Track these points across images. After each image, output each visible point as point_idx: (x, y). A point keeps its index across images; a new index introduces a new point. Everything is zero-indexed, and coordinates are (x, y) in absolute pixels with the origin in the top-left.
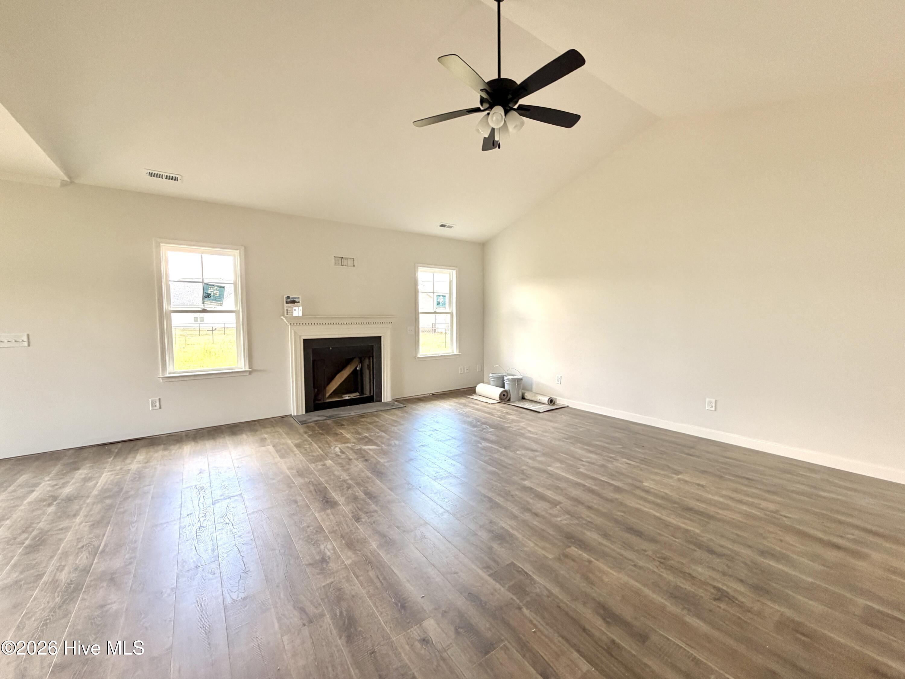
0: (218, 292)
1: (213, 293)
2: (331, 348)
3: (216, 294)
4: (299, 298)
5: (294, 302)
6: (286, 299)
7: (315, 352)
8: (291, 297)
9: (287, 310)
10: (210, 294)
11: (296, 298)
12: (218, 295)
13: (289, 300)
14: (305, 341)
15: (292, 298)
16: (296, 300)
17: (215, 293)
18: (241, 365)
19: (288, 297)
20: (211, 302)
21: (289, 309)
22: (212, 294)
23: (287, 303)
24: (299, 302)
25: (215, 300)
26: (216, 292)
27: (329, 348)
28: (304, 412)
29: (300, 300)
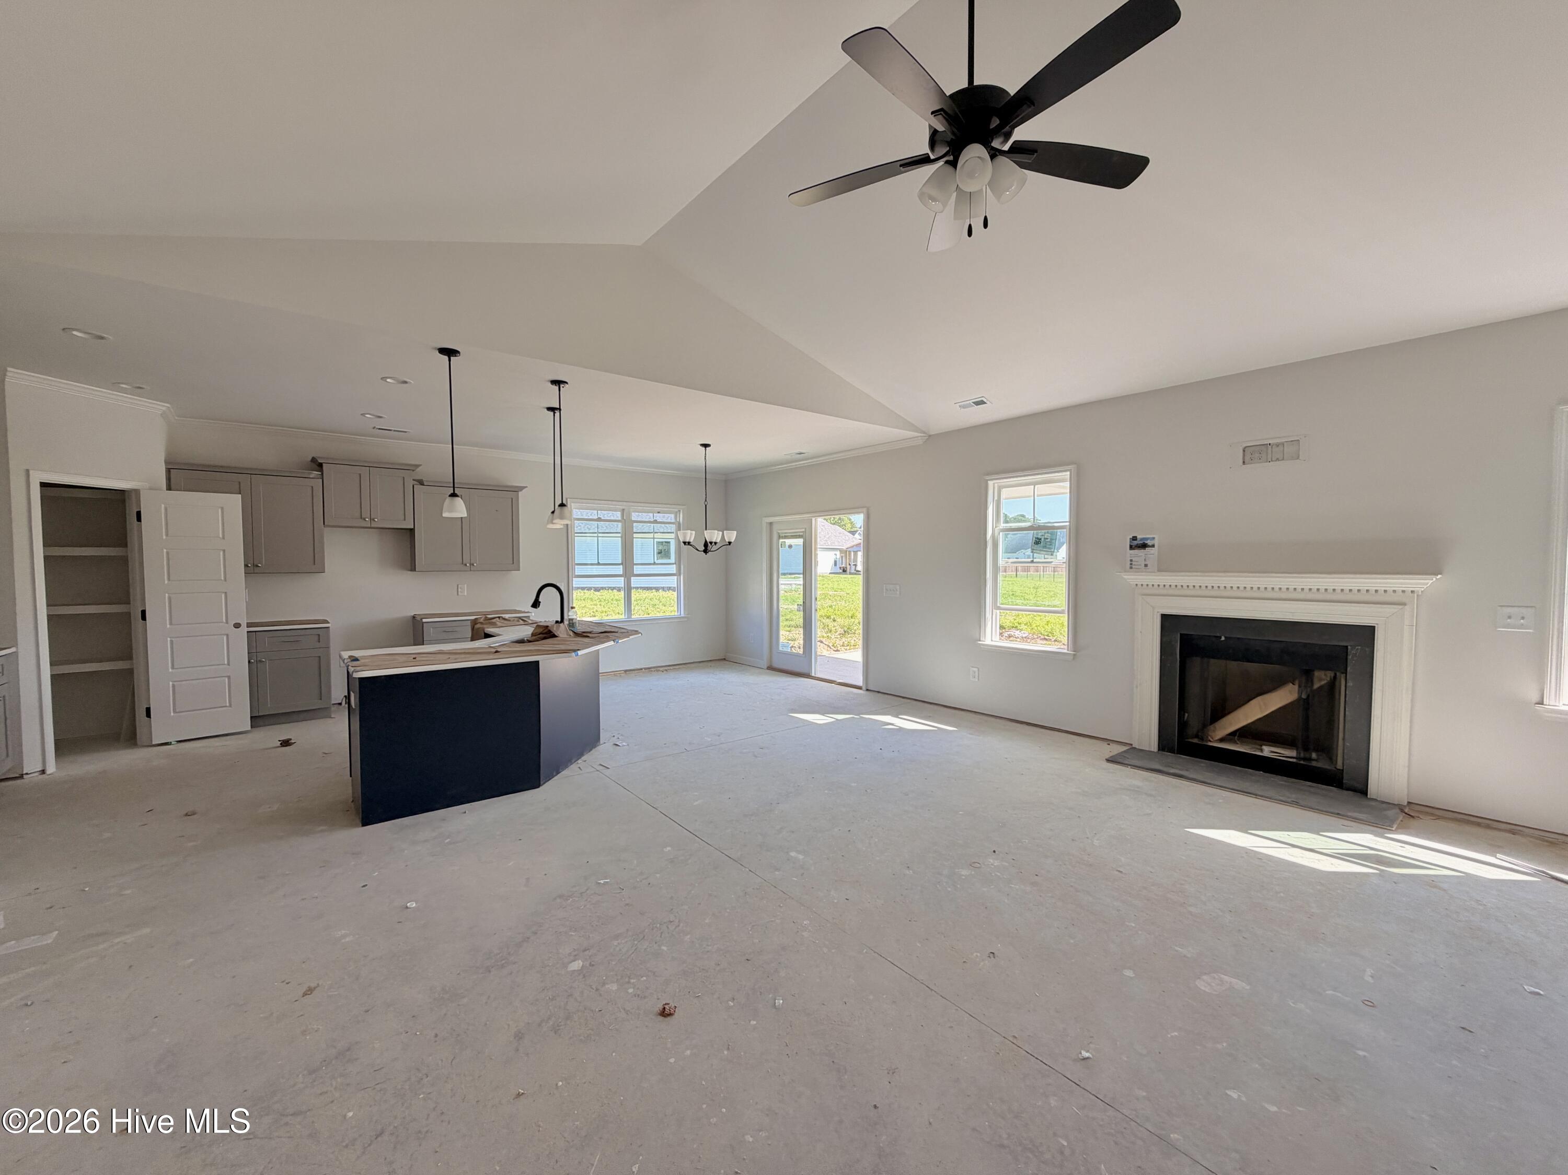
0: (1049, 535)
1: (1043, 537)
2: (1223, 638)
3: (1047, 539)
4: (1154, 538)
5: (1144, 546)
6: (1130, 542)
7: (1186, 640)
8: (1139, 537)
9: (1131, 560)
10: (1040, 539)
11: (1147, 539)
12: (1049, 540)
13: (1135, 543)
14: (1164, 617)
15: (1142, 539)
16: (1149, 542)
17: (1046, 537)
18: (1060, 645)
19: (1134, 538)
20: (1041, 550)
21: (1134, 559)
22: (1043, 539)
23: (1131, 547)
24: (1153, 546)
25: (1045, 547)
26: (1048, 536)
27: (1221, 638)
28: (1154, 747)
29: (1156, 542)
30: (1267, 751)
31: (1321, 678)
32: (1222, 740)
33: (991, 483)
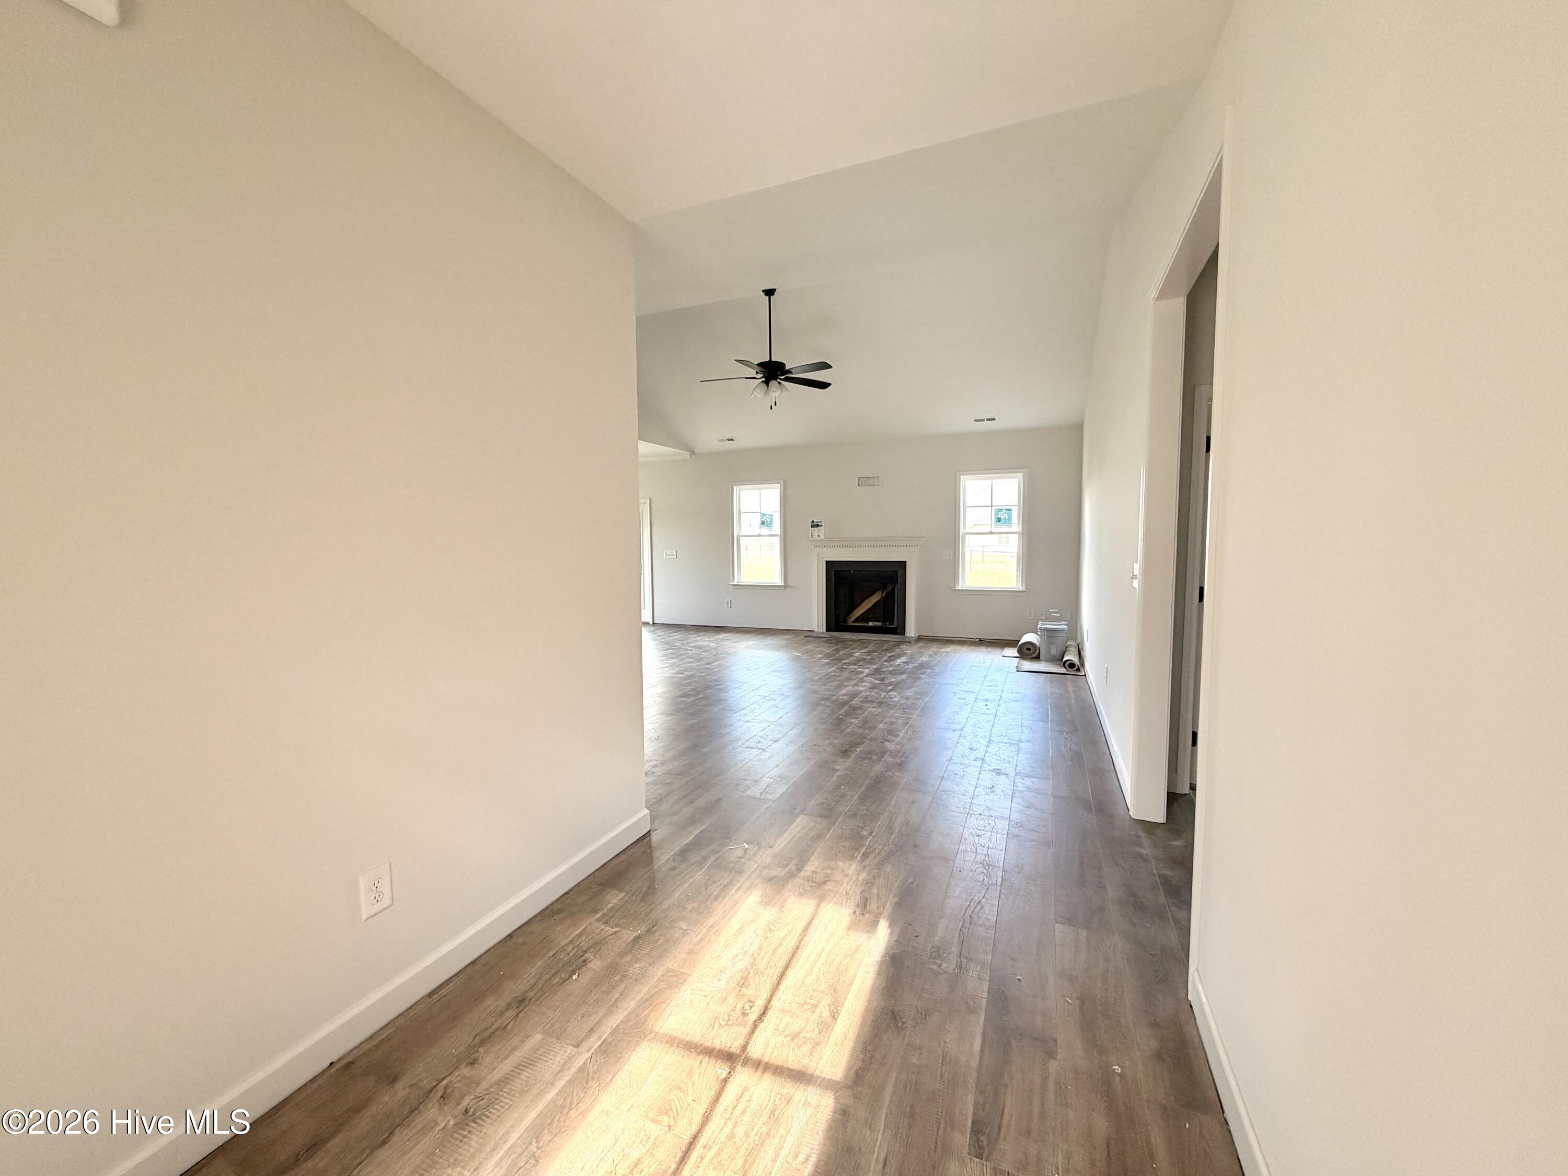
2: (853, 571)
4: (822, 522)
5: (818, 526)
6: (811, 523)
7: (836, 574)
8: (815, 521)
9: (812, 533)
10: (764, 521)
11: (819, 522)
12: (768, 522)
13: (813, 524)
14: (827, 562)
16: (820, 524)
17: (767, 520)
18: (777, 580)
19: (813, 522)
20: (765, 528)
23: (812, 526)
24: (822, 526)
25: (767, 526)
27: (851, 571)
28: (824, 630)
29: (823, 524)
30: (871, 624)
31: (890, 588)
32: (853, 622)
33: (735, 487)
